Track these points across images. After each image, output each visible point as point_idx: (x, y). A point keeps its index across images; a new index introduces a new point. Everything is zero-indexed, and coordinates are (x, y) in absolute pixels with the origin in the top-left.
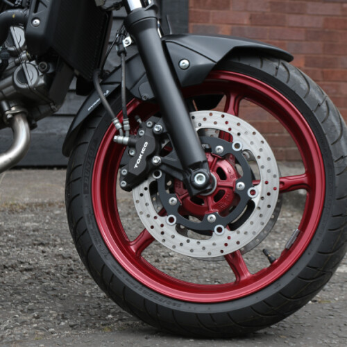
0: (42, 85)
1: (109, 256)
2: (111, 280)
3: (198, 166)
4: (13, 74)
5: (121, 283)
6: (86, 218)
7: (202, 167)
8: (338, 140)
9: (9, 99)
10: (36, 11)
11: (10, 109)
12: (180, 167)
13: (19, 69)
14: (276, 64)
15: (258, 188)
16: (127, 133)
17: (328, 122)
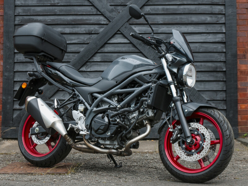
0: (153, 116)
1: (168, 161)
2: (168, 167)
3: (188, 137)
4: (145, 113)
5: (171, 168)
6: (162, 151)
7: (190, 137)
8: (226, 130)
9: (145, 119)
10: (149, 98)
11: (145, 122)
12: (184, 137)
13: (147, 112)
14: (211, 110)
15: (205, 143)
16: (172, 129)
17: (224, 126)
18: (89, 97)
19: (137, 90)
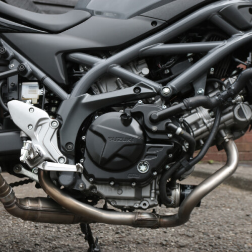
13: (238, 107)
18: (58, 62)
19: (220, 47)
